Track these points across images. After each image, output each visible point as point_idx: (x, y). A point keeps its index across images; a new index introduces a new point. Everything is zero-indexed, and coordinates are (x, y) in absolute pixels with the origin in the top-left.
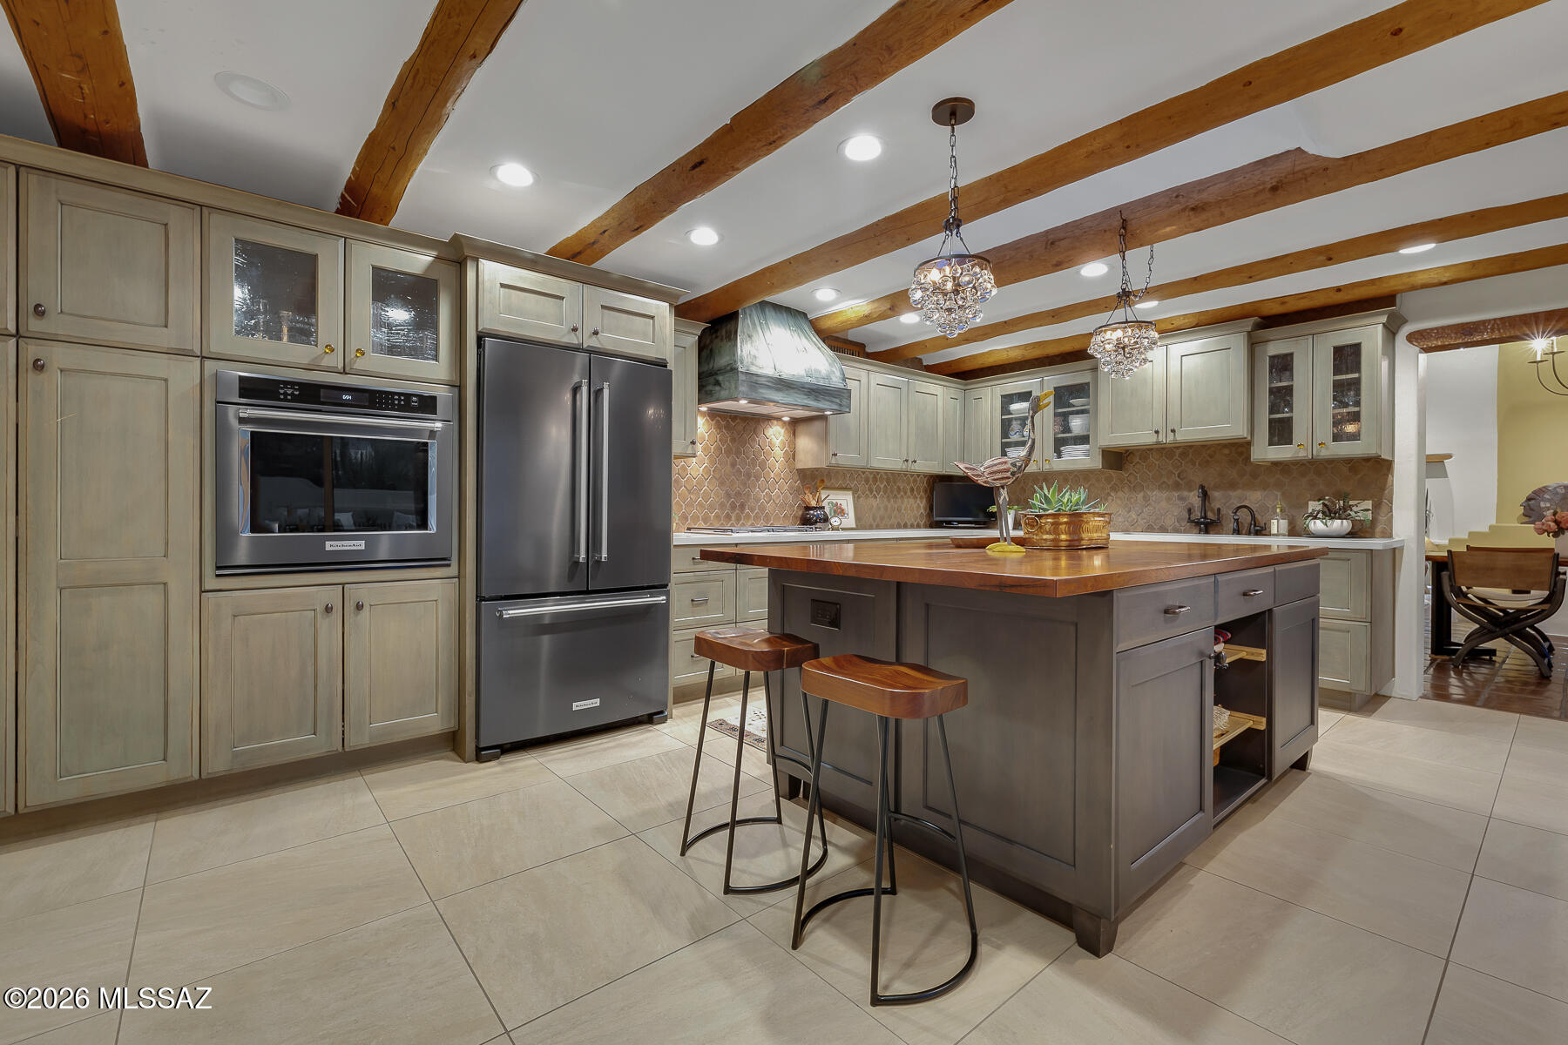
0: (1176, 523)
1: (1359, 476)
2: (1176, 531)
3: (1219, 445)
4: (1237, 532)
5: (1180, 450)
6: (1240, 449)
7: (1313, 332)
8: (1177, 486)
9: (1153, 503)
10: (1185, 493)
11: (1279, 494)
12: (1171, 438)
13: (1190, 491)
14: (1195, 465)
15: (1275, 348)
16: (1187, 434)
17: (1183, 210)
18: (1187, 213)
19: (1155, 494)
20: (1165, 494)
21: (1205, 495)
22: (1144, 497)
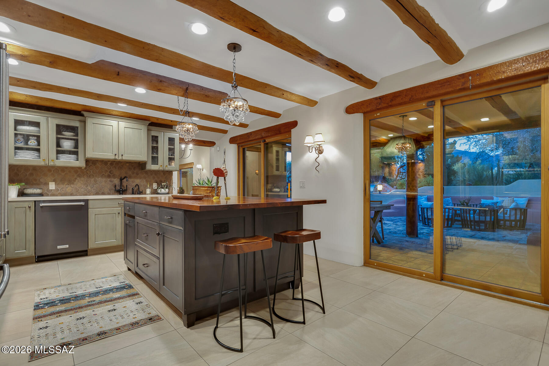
0: (109, 191)
1: (165, 176)
2: (109, 194)
3: (125, 162)
4: (133, 193)
5: (110, 162)
6: (132, 165)
7: (164, 131)
8: (109, 176)
9: (99, 183)
10: (113, 179)
11: (145, 180)
12: (120, 158)
13: (115, 178)
14: (116, 168)
15: (154, 133)
16: (127, 157)
17: (204, 94)
18: (204, 96)
19: (99, 179)
20: (104, 179)
21: (121, 180)
22: (94, 180)
